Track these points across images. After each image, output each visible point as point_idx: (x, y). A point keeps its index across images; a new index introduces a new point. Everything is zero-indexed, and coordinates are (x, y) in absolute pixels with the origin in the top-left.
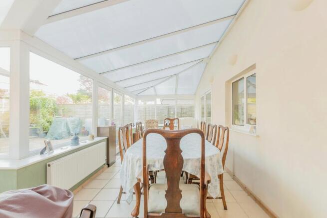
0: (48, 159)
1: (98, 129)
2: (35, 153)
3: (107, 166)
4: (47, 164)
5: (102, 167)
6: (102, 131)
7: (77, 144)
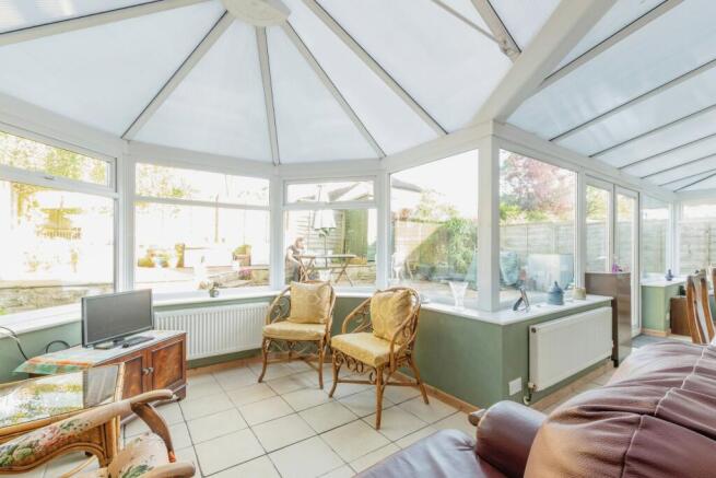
0: (532, 319)
1: (588, 277)
2: (506, 306)
3: (612, 363)
4: (531, 327)
5: (602, 363)
6: (594, 283)
7: (560, 302)
